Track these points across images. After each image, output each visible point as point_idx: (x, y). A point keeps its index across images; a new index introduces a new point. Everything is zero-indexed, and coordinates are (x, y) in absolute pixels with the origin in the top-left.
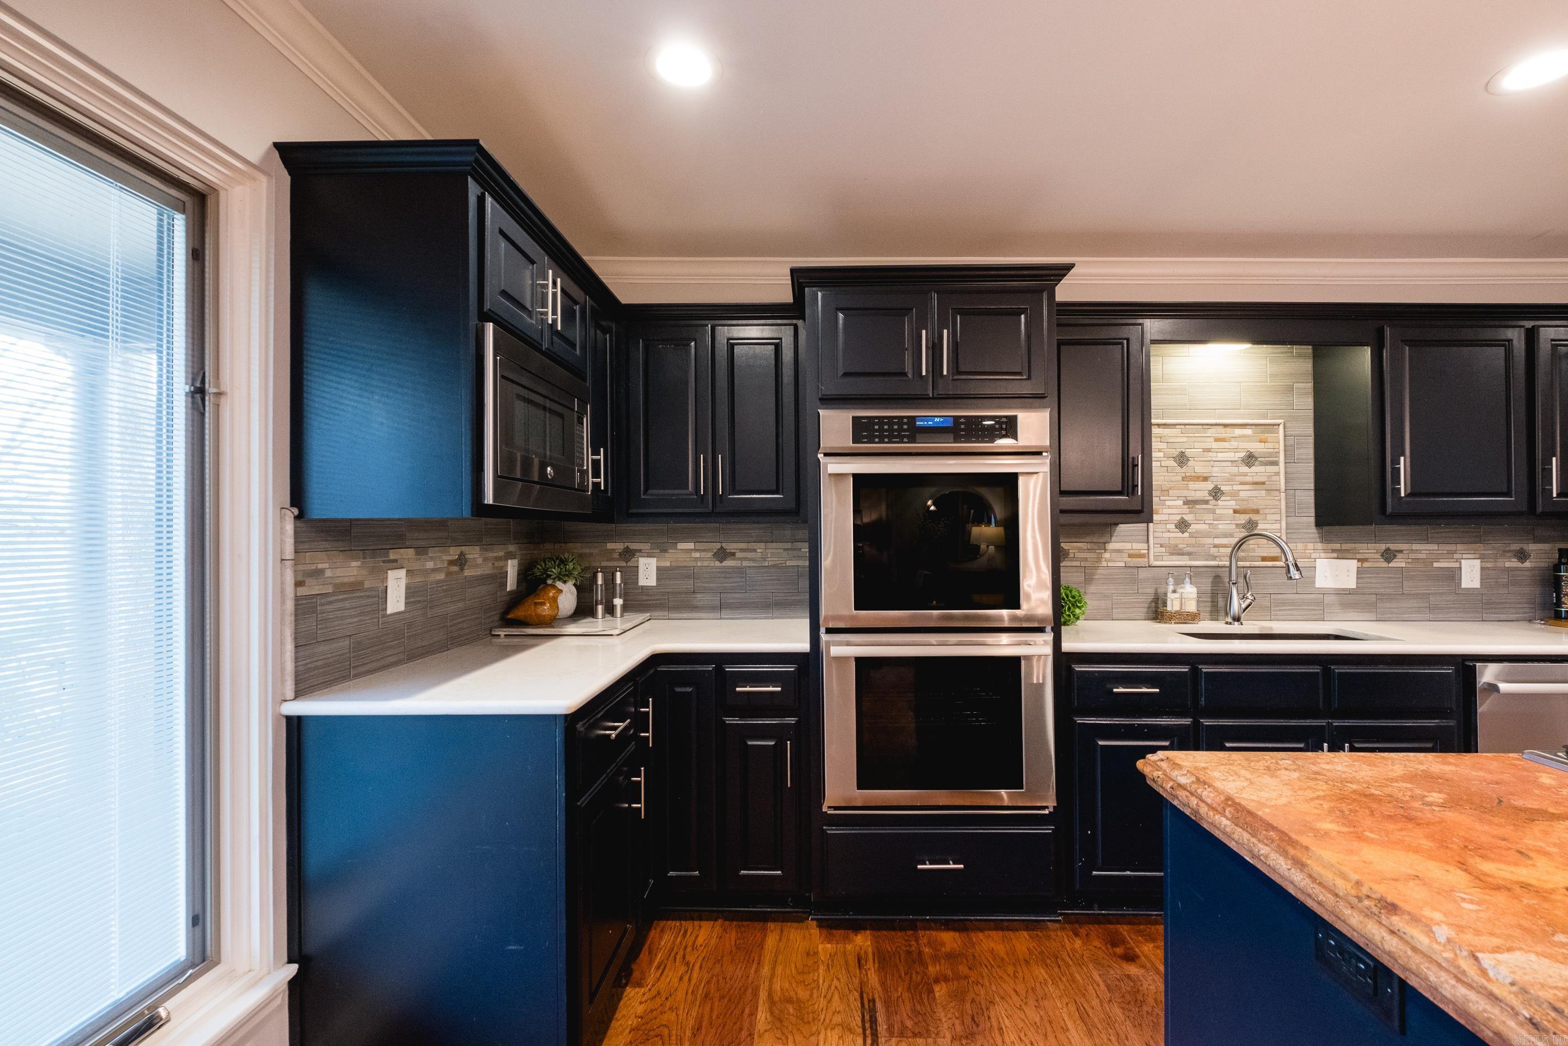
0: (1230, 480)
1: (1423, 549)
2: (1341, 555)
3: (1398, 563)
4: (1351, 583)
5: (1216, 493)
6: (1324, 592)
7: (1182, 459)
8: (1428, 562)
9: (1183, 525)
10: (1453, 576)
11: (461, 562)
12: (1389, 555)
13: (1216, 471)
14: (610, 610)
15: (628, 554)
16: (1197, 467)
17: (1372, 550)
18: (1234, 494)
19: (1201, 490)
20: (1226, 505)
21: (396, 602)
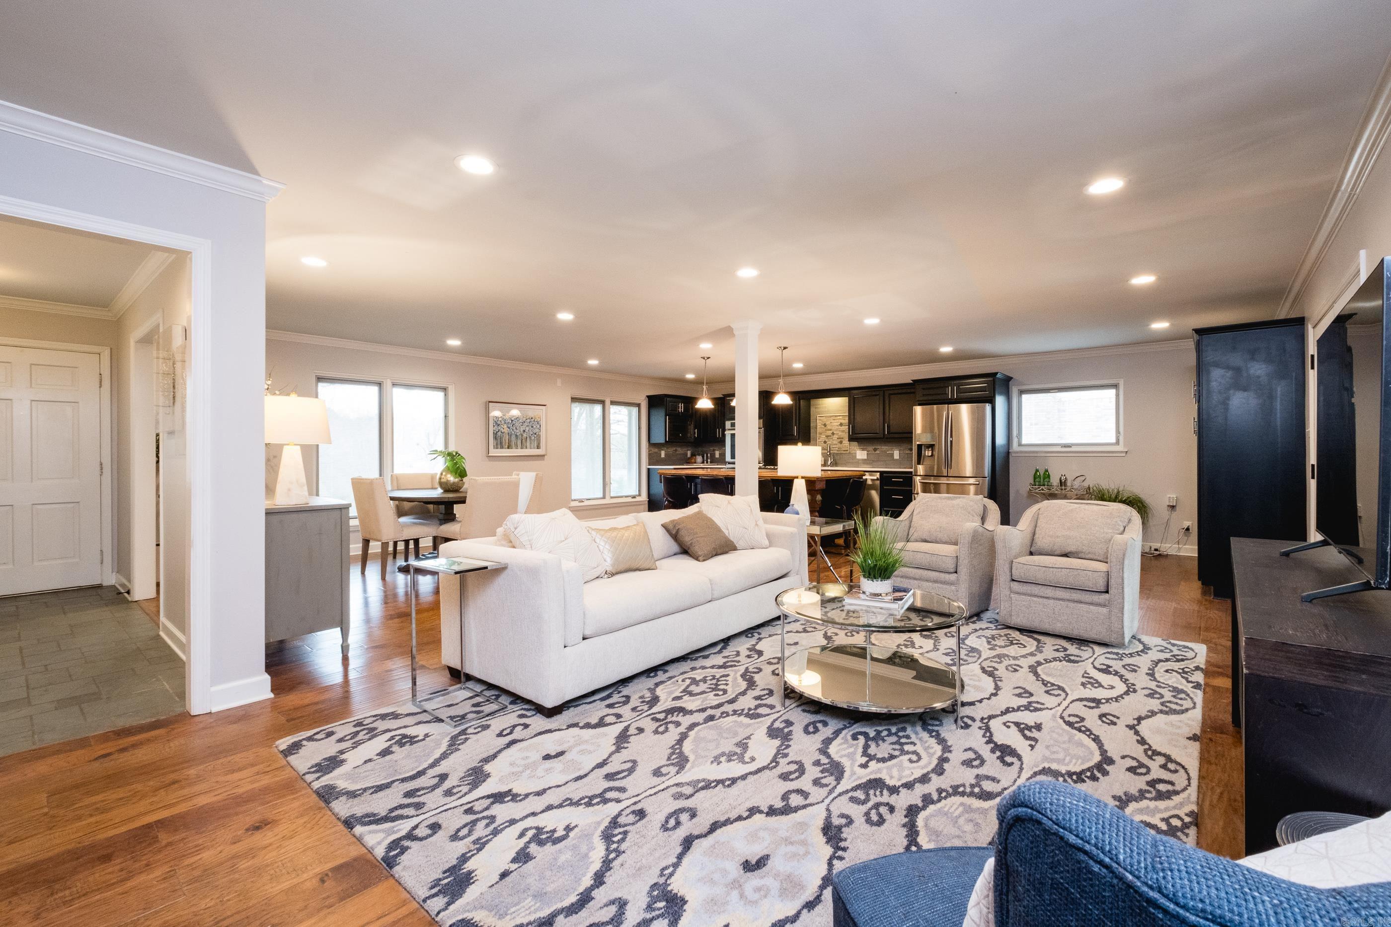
0: (836, 430)
1: (884, 448)
2: (863, 450)
3: (878, 452)
4: (865, 457)
5: (833, 434)
6: (859, 460)
7: (825, 425)
8: (885, 452)
9: (825, 442)
10: (892, 455)
11: (676, 450)
12: (875, 450)
13: (833, 428)
14: (707, 462)
15: (714, 450)
16: (829, 427)
17: (871, 448)
18: (837, 434)
19: (829, 433)
20: (835, 437)
21: (663, 455)
